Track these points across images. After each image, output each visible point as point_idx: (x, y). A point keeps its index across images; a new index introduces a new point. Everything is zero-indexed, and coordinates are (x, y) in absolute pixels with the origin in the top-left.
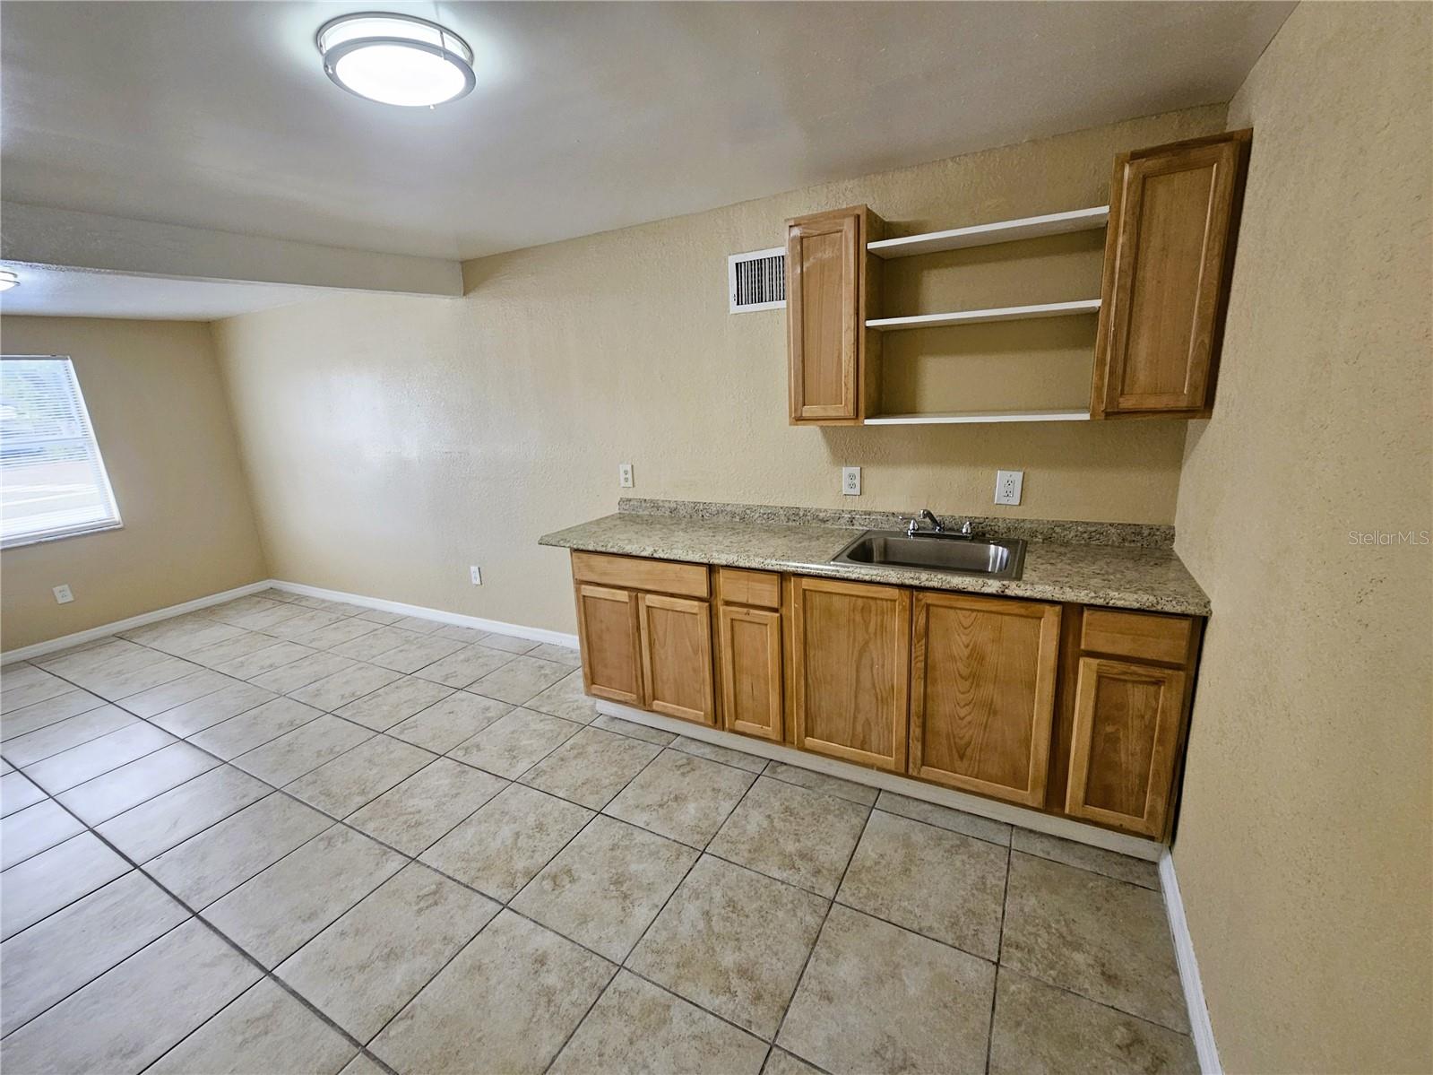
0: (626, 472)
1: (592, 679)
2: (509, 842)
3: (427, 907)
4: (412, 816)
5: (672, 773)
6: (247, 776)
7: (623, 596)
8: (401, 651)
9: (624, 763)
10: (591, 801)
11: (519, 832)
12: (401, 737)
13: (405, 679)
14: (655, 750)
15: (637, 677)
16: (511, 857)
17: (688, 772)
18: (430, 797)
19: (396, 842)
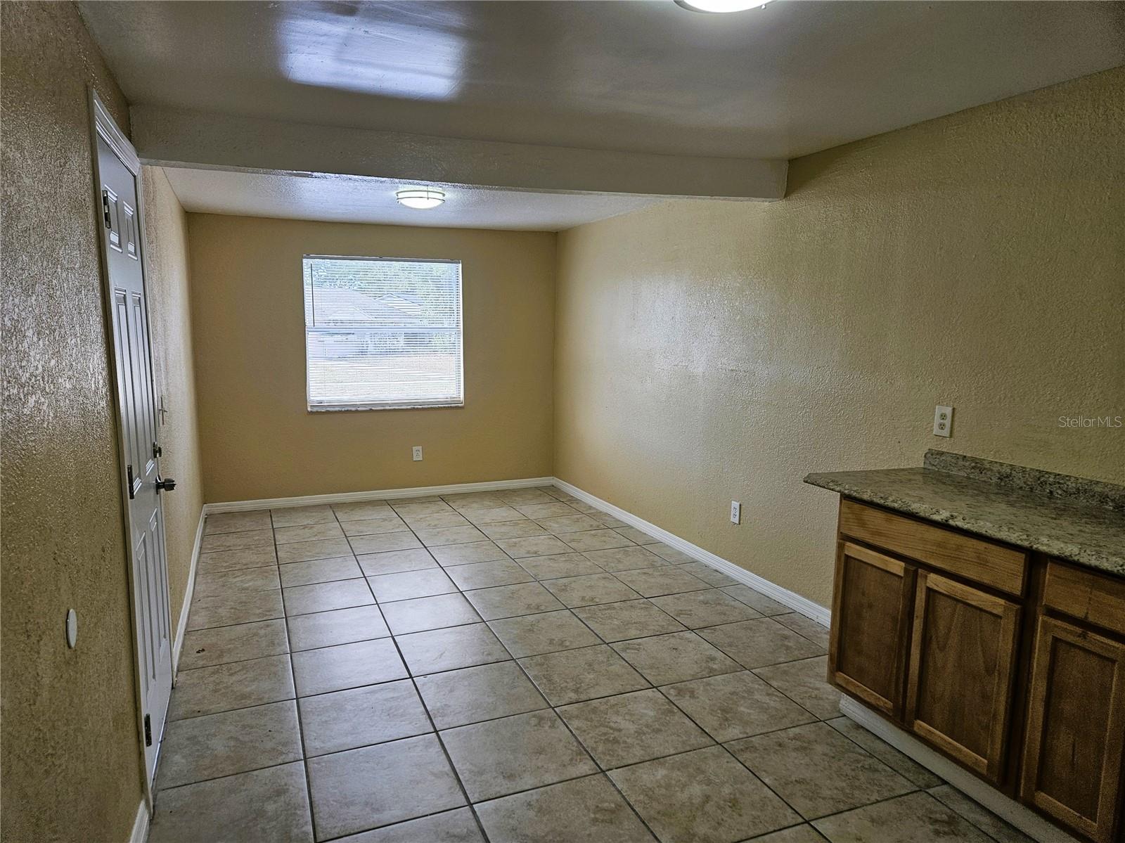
0: (943, 416)
1: (839, 663)
2: (696, 801)
3: (602, 821)
4: (611, 731)
5: (921, 823)
6: (495, 639)
7: (897, 567)
8: (645, 573)
9: (857, 784)
10: (802, 804)
11: (709, 796)
12: (623, 655)
13: (642, 601)
14: (904, 786)
15: (897, 679)
16: (694, 817)
17: (945, 833)
18: (633, 722)
19: (593, 748)
